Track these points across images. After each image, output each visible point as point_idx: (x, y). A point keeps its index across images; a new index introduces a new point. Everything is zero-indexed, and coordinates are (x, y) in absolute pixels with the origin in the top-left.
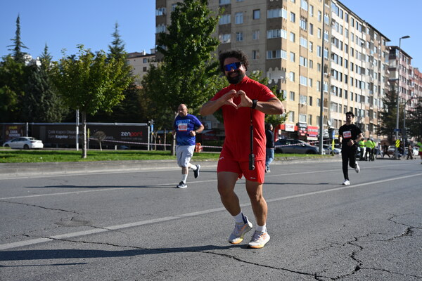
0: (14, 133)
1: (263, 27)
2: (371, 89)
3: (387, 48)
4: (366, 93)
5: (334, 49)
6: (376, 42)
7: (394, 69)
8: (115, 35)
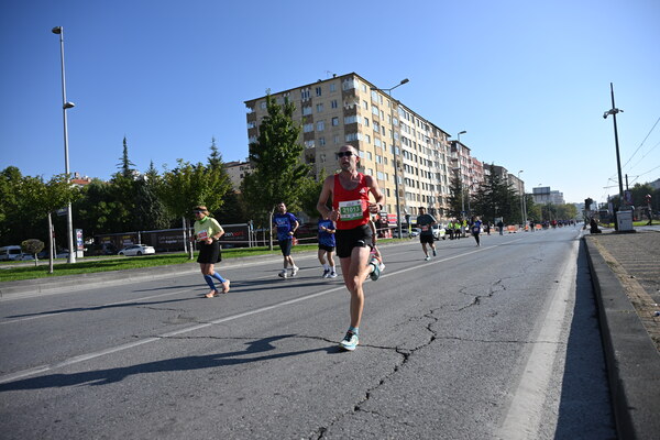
0: (128, 242)
1: (342, 132)
2: (439, 179)
3: (449, 143)
4: (435, 182)
5: (404, 147)
6: (439, 138)
7: (457, 160)
8: (213, 148)
